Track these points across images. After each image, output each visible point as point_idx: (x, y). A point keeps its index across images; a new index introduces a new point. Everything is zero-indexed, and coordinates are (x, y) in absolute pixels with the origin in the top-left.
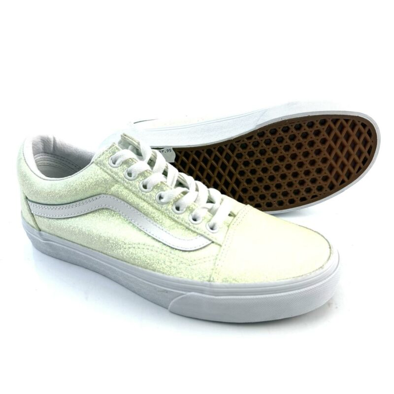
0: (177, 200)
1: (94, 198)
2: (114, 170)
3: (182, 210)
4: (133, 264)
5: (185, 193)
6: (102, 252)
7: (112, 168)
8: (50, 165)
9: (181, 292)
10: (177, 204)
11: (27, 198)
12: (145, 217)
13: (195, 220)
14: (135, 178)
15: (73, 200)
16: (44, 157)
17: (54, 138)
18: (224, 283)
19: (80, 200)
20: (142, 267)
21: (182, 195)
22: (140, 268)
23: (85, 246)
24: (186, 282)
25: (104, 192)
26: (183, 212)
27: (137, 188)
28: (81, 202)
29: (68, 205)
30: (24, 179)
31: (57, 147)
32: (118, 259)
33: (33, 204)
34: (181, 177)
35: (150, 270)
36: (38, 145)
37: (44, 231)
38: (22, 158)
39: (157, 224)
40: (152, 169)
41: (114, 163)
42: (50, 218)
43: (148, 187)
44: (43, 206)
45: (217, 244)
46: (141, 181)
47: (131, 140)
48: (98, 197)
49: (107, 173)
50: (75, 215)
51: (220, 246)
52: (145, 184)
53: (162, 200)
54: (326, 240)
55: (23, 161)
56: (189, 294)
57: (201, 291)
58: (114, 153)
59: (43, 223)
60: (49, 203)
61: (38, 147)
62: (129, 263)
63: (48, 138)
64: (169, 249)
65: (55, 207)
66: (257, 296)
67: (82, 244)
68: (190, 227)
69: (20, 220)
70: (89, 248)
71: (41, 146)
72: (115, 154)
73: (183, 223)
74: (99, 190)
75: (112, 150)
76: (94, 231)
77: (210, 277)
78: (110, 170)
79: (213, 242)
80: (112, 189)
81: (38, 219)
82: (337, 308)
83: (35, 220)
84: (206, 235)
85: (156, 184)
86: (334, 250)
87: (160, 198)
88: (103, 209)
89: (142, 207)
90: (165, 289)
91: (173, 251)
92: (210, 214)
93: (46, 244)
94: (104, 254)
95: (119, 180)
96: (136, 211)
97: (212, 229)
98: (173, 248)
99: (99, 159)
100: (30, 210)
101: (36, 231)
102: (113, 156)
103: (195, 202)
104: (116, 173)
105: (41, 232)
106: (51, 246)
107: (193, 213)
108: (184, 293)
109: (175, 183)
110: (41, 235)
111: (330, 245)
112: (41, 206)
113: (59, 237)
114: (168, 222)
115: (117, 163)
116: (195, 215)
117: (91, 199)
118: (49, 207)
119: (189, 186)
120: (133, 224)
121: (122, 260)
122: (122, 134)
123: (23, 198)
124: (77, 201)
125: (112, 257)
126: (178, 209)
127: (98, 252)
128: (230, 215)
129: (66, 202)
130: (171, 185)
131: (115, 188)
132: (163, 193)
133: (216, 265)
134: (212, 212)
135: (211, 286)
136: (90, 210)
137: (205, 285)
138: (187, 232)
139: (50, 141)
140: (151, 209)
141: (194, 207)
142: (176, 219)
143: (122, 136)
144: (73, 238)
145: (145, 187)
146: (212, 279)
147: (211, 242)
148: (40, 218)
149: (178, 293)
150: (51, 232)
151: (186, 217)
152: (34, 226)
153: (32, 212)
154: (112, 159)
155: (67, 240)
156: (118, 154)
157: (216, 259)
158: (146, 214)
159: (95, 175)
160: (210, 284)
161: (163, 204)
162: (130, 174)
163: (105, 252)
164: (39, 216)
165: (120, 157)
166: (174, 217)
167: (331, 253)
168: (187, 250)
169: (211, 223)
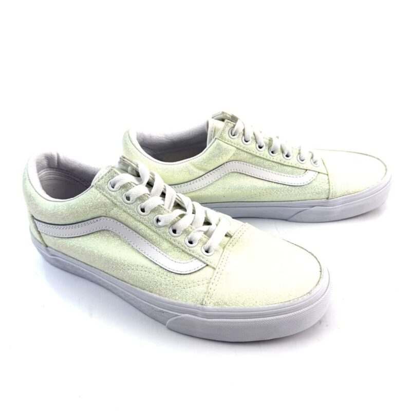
0: (173, 223)
1: (95, 220)
2: (113, 193)
3: (178, 233)
4: (132, 285)
5: (182, 216)
6: (103, 271)
7: (111, 192)
8: (55, 179)
9: (176, 313)
10: (174, 227)
11: (33, 216)
12: (144, 239)
13: (191, 242)
14: (133, 202)
15: (75, 221)
16: (49, 171)
17: (58, 154)
18: (216, 307)
19: (81, 222)
20: (140, 288)
21: (179, 218)
22: (138, 289)
23: (88, 265)
24: (180, 305)
25: (104, 215)
26: (179, 235)
27: (135, 212)
28: (83, 223)
29: (71, 226)
30: (29, 198)
31: (61, 163)
32: (118, 279)
33: (39, 222)
34: (178, 198)
35: (147, 291)
36: (42, 163)
37: (50, 247)
38: (26, 178)
39: (155, 247)
40: (150, 191)
41: (113, 187)
42: (55, 237)
43: (146, 210)
44: (49, 225)
45: (211, 267)
46: (139, 204)
47: (129, 162)
48: (98, 219)
49: (106, 197)
50: (78, 235)
51: (214, 269)
52: (142, 207)
53: (160, 224)
54: (319, 262)
55: (27, 181)
56: (183, 315)
57: (195, 314)
58: (113, 177)
59: (49, 241)
60: (53, 223)
61: (42, 164)
62: (128, 283)
63: (52, 155)
64: (166, 273)
65: (59, 227)
66: (246, 320)
67: (85, 262)
68: (186, 250)
69: (30, 235)
70: (92, 266)
71: (45, 163)
72: (114, 179)
73: (179, 245)
74: (99, 213)
75: (111, 173)
76: (96, 251)
77: (203, 301)
78: (109, 194)
79: (207, 265)
80: (112, 212)
81: (45, 237)
82: (327, 326)
83: (41, 237)
84: (201, 258)
85: (153, 208)
86: (325, 274)
87: (158, 221)
88: (104, 230)
89: (140, 230)
90: (161, 309)
91: (169, 274)
92: (206, 236)
93: (53, 259)
94: (106, 273)
95: (118, 203)
96: (134, 233)
97: (207, 252)
98: (169, 271)
99: (99, 183)
100: (36, 227)
101: (43, 247)
102: (111, 180)
103: (191, 224)
104: (115, 198)
105: (48, 248)
106: (58, 261)
107: (189, 236)
108: (179, 314)
109: (172, 205)
110: (48, 251)
111: (321, 269)
112: (46, 225)
113: (65, 254)
114: (165, 245)
115: (115, 187)
116: (191, 238)
117: (92, 221)
118: (54, 226)
119: (186, 208)
120: (132, 246)
121: (122, 280)
122: (121, 156)
123: (30, 216)
124: (79, 222)
125: (113, 276)
126: (174, 231)
127: (100, 271)
128: (226, 236)
129: (69, 223)
130: (169, 208)
131: (114, 212)
132: (160, 217)
133: (209, 288)
134: (208, 234)
135: (203, 310)
136: (92, 231)
137: (198, 308)
138: (183, 255)
139: (54, 158)
140: (148, 231)
141: (190, 230)
142: (173, 242)
143: (120, 158)
144: (77, 257)
145: (143, 210)
146: (204, 303)
147: (205, 265)
148: (46, 236)
149: (173, 314)
150: (57, 249)
151: (182, 240)
152: (41, 242)
153: (39, 230)
154: (110, 183)
155: (72, 258)
156: (116, 178)
157: (209, 283)
158: (144, 237)
159: (95, 199)
160: (203, 308)
161: (160, 227)
162: (128, 198)
163: (106, 271)
164: (45, 234)
165: (119, 181)
166: (171, 240)
167: (320, 278)
168: (182, 273)
169: (206, 246)
